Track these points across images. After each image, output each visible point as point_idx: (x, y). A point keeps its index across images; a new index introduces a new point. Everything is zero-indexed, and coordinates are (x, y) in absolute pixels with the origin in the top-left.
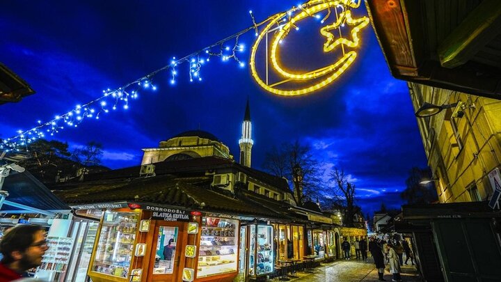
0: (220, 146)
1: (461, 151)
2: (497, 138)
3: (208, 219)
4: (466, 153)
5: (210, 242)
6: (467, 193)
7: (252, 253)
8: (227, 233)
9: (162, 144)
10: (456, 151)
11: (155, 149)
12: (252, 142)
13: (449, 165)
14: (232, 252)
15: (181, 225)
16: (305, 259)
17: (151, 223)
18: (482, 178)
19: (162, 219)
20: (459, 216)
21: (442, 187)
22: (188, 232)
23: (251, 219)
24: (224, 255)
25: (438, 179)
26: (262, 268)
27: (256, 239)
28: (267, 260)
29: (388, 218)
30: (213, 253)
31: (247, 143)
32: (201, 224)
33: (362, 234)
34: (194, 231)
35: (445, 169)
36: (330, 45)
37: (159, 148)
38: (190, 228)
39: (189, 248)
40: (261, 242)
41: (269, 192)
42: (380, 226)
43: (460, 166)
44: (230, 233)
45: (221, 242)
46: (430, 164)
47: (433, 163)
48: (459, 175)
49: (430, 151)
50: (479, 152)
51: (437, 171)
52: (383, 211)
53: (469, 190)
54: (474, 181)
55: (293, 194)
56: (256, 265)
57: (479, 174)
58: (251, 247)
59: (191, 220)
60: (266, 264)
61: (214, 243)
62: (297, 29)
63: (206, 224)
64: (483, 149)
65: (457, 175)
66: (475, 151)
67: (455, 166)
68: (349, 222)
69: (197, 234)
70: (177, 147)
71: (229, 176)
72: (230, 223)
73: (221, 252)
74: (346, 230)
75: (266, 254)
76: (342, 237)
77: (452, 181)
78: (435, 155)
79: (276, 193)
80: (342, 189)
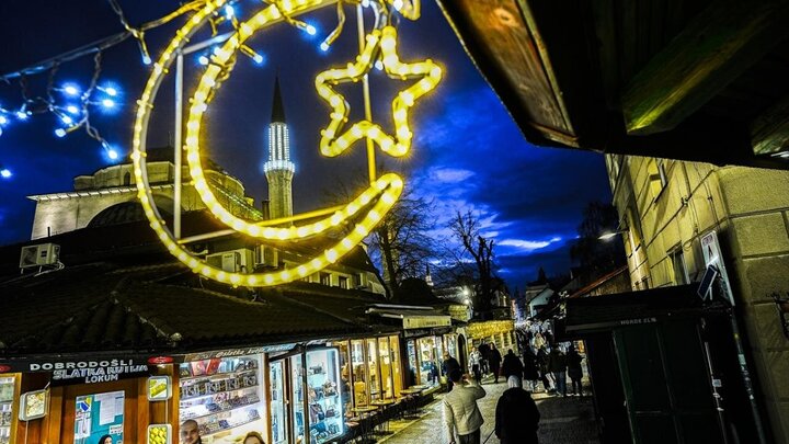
0: (224, 180)
1: (664, 189)
2: (718, 176)
3: (195, 364)
4: (671, 195)
5: (204, 406)
6: (669, 260)
7: (298, 407)
8: (241, 380)
9: (81, 182)
10: (656, 187)
11: (64, 196)
12: (292, 167)
13: (645, 210)
14: (255, 416)
15: (131, 385)
16: (404, 395)
17: (52, 394)
18: (692, 240)
19: (81, 380)
20: (654, 320)
21: (632, 243)
22: (150, 398)
23: (291, 346)
24: (237, 425)
25: (628, 229)
26: (321, 429)
27: (305, 380)
28: (331, 414)
29: (549, 292)
30: (212, 429)
31: (282, 170)
32: (176, 375)
33: (505, 330)
34: (163, 395)
35: (639, 216)
36: (339, 134)
37: (75, 191)
38: (152, 389)
39: (156, 431)
40: (316, 381)
41: (328, 275)
42: (535, 308)
43: (661, 215)
44: (246, 379)
45: (230, 401)
46: (616, 203)
47: (620, 201)
48: (659, 230)
49: (616, 180)
50: (691, 196)
51: (626, 215)
52: (541, 281)
53: (671, 256)
54: (680, 242)
55: (377, 272)
56: (308, 429)
57: (688, 234)
58: (296, 397)
59: (154, 371)
60: (328, 422)
61: (214, 408)
62: (259, 59)
63: (190, 373)
64: (697, 193)
65: (655, 229)
66: (685, 194)
67: (654, 213)
68: (484, 311)
69: (171, 400)
70: (119, 187)
71: (238, 255)
72: (245, 360)
73: (231, 421)
74: (478, 326)
75: (326, 403)
76: (470, 341)
77: (648, 237)
78: (625, 188)
79: (344, 275)
80: (470, 249)
